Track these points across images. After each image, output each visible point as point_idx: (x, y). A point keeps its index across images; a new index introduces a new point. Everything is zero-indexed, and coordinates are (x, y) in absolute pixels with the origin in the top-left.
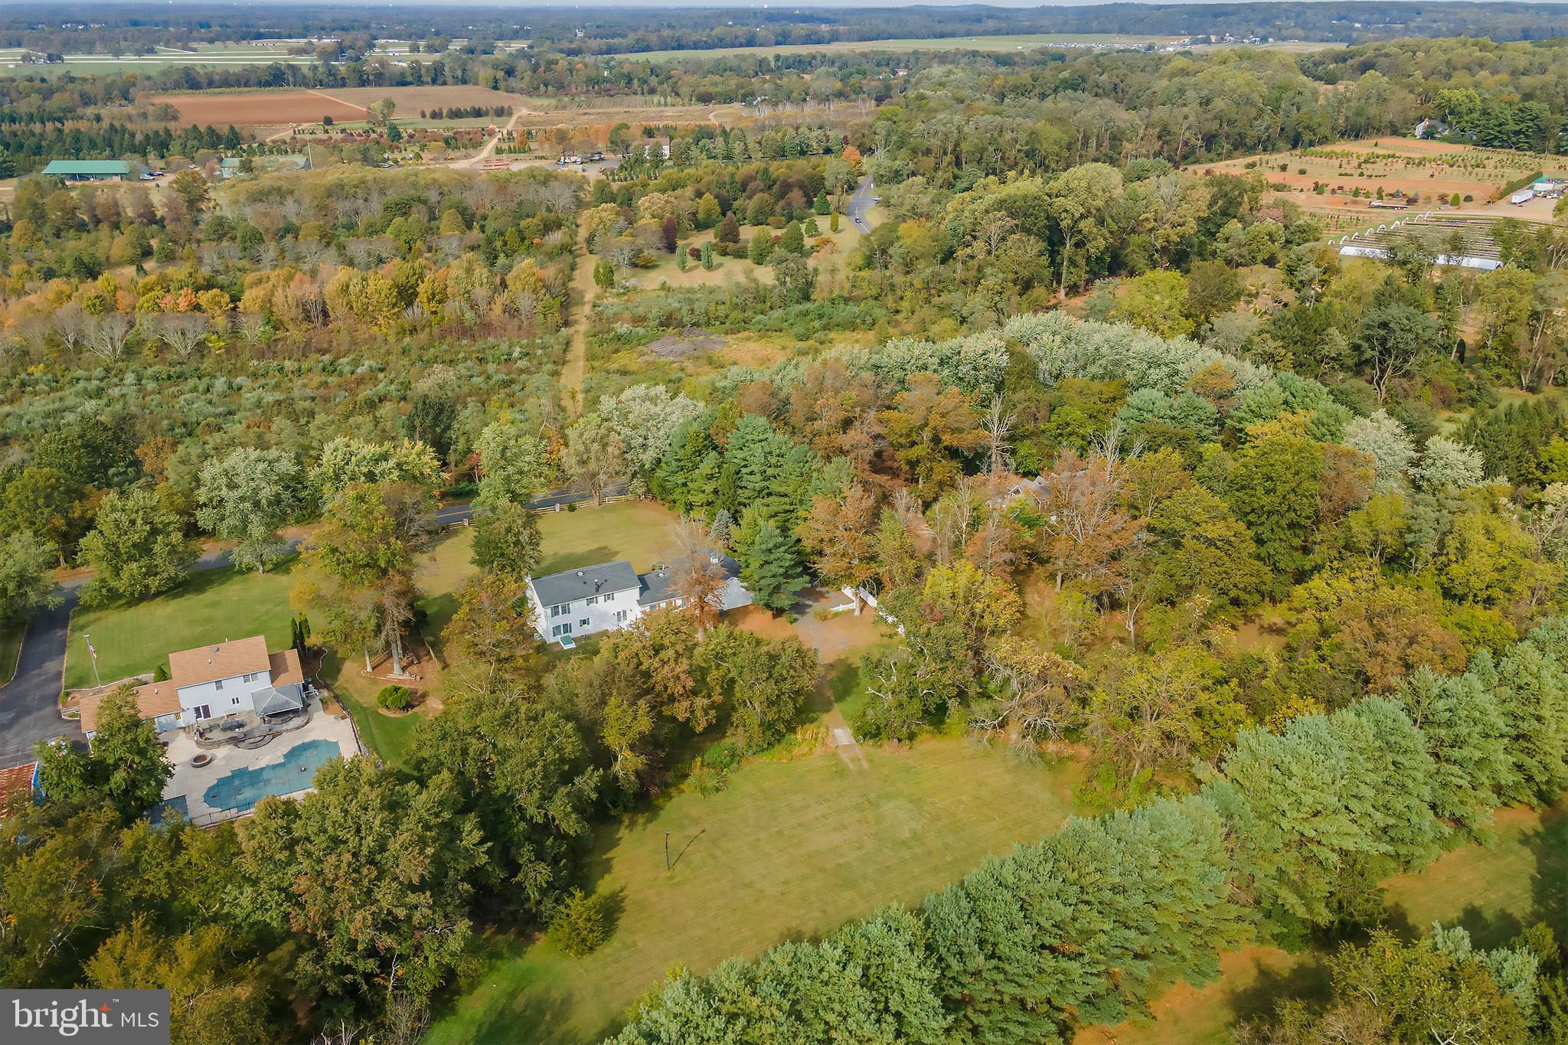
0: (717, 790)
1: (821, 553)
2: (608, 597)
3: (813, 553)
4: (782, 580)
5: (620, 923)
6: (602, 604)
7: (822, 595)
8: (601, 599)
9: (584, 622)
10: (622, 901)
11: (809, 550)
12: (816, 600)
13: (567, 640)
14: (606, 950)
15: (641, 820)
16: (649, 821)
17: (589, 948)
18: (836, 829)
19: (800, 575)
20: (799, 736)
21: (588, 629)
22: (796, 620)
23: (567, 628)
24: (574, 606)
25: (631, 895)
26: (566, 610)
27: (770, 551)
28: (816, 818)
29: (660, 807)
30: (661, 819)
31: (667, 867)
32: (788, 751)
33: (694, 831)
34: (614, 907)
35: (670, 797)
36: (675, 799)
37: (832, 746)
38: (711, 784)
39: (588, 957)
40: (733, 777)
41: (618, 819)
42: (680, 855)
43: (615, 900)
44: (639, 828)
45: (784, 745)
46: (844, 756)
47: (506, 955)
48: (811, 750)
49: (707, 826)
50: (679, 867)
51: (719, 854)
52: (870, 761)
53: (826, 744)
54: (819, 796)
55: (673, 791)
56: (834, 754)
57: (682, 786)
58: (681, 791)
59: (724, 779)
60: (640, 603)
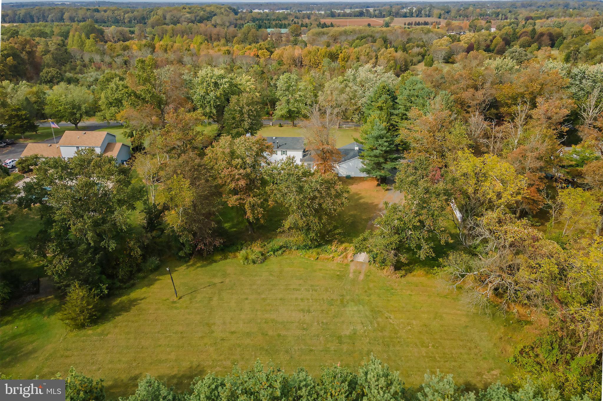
0: (254, 262)
2: (284, 153)
5: (119, 318)
6: (279, 155)
8: (279, 153)
10: (134, 306)
15: (199, 265)
16: (202, 267)
17: (82, 326)
18: (302, 311)
20: (333, 248)
25: (143, 304)
28: (296, 299)
29: (215, 262)
30: (209, 268)
31: (179, 294)
32: (318, 254)
33: (217, 280)
34: (125, 308)
35: (226, 258)
36: (228, 260)
37: (350, 259)
38: (252, 257)
39: (76, 332)
40: (273, 259)
41: (185, 259)
42: (193, 291)
43: (133, 303)
44: (193, 268)
45: (319, 250)
46: (352, 267)
47: (44, 313)
48: (333, 257)
49: (228, 280)
50: (186, 298)
51: (215, 299)
52: (367, 276)
53: (346, 257)
54: (312, 286)
55: (231, 255)
56: (347, 265)
57: (238, 254)
58: (235, 257)
59: (264, 257)
60: (301, 161)
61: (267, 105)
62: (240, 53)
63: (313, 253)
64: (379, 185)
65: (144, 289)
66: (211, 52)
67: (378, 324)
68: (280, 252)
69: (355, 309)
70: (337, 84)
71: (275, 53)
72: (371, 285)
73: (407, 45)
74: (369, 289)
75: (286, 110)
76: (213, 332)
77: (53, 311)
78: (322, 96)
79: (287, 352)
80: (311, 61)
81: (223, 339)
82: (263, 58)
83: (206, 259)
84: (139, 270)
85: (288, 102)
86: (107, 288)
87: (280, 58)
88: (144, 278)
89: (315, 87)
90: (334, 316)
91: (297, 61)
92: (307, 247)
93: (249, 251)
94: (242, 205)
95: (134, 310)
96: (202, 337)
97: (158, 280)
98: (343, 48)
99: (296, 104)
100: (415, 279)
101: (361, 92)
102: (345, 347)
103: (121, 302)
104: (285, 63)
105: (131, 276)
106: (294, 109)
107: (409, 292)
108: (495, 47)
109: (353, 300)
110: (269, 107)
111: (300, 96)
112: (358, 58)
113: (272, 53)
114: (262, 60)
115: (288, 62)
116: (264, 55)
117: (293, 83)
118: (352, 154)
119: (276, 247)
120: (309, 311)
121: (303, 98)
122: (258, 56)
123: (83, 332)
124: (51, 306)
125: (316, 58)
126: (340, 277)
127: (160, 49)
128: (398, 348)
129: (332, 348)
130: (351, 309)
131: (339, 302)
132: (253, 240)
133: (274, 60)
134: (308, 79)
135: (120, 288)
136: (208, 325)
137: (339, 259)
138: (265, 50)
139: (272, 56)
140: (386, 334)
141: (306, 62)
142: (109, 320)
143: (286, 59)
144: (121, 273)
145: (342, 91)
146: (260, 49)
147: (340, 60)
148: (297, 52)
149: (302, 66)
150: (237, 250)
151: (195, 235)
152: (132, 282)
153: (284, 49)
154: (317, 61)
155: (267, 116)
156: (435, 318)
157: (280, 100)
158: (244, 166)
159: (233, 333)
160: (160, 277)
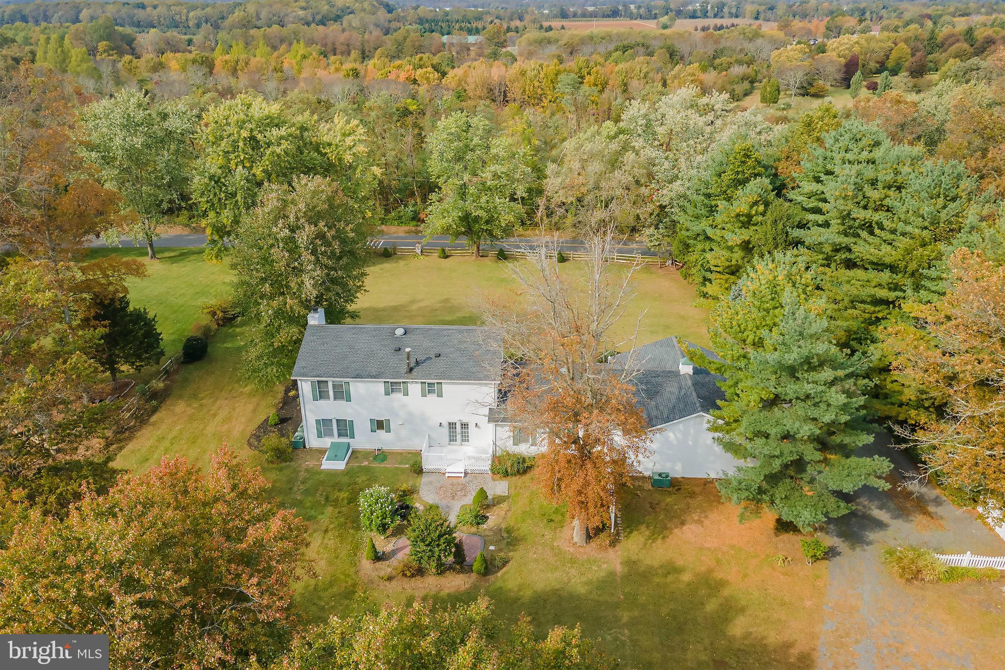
1: (941, 410)
2: (430, 389)
3: (919, 405)
4: (811, 453)
6: (413, 397)
7: (920, 505)
8: (415, 388)
9: (380, 425)
11: (909, 394)
12: (902, 513)
13: (336, 452)
19: (867, 451)
21: (383, 440)
22: (831, 553)
23: (345, 428)
24: (358, 388)
26: (342, 394)
27: (792, 371)
60: (493, 417)
61: (412, 194)
62: (379, 75)
66: (321, 73)
70: (599, 144)
71: (451, 73)
75: (457, 214)
78: (557, 174)
80: (524, 91)
82: (426, 86)
85: (462, 192)
87: (459, 84)
89: (537, 150)
91: (497, 92)
98: (592, 64)
99: (484, 199)
101: (667, 165)
104: (471, 94)
106: (480, 213)
108: (898, 63)
110: (418, 200)
111: (496, 176)
112: (625, 85)
113: (444, 74)
114: (422, 90)
115: (478, 93)
116: (427, 79)
117: (476, 140)
118: (671, 390)
121: (504, 182)
122: (415, 81)
125: (537, 84)
127: (223, 68)
133: (448, 89)
134: (520, 128)
138: (430, 69)
139: (443, 81)
141: (515, 92)
143: (473, 86)
145: (614, 163)
146: (421, 67)
148: (497, 72)
149: (506, 101)
153: (469, 67)
154: (539, 91)
155: (414, 223)
157: (440, 188)
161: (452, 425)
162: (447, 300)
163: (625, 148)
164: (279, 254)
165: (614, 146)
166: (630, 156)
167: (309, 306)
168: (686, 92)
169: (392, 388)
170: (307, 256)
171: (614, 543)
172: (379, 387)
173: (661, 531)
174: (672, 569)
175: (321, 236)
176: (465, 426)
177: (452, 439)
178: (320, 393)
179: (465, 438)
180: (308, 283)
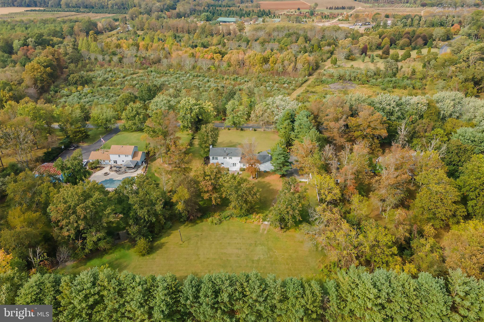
0: (216, 224)
2: (230, 158)
5: (158, 252)
6: (228, 159)
8: (228, 158)
9: (222, 163)
10: (164, 246)
14: (147, 257)
15: (190, 225)
16: (191, 226)
17: (143, 255)
18: (238, 249)
20: (254, 216)
24: (219, 158)
25: (167, 245)
26: (216, 159)
28: (235, 243)
29: (197, 223)
30: (194, 227)
31: (183, 241)
32: (246, 220)
33: (199, 233)
34: (160, 247)
35: (202, 222)
36: (203, 223)
37: (261, 223)
38: (215, 221)
39: (142, 257)
40: (225, 222)
41: (183, 222)
42: (189, 239)
43: (163, 245)
44: (187, 227)
45: (247, 217)
46: (262, 227)
47: (125, 248)
48: (253, 221)
49: (204, 233)
50: (186, 242)
51: (199, 243)
52: (268, 231)
53: (259, 222)
54: (242, 237)
55: (205, 220)
56: (260, 226)
57: (208, 220)
58: (207, 221)
59: (221, 221)
60: (240, 162)
61: (220, 113)
62: (201, 55)
63: (244, 219)
64: (281, 177)
65: (167, 238)
66: (180, 53)
67: (270, 255)
68: (228, 218)
69: (261, 248)
71: (226, 56)
72: (270, 236)
73: (321, 43)
74: (268, 238)
75: (232, 122)
76: (199, 258)
77: (129, 248)
79: (231, 267)
80: (250, 63)
81: (204, 261)
83: (193, 223)
84: (163, 229)
86: (152, 238)
87: (228, 60)
88: (165, 232)
90: (251, 251)
91: (241, 63)
92: (241, 216)
93: (213, 218)
94: (210, 198)
95: (164, 248)
96: (195, 260)
97: (172, 233)
100: (290, 233)
102: (255, 265)
103: (157, 244)
104: (232, 63)
105: (160, 231)
107: (286, 240)
108: (385, 45)
109: (260, 244)
110: (222, 114)
112: (283, 62)
113: (223, 55)
114: (216, 62)
115: (235, 63)
116: (218, 58)
118: (267, 158)
119: (226, 216)
120: (241, 249)
122: (213, 58)
123: (144, 258)
124: (127, 245)
125: (254, 61)
126: (255, 232)
127: (143, 47)
128: (276, 265)
129: (249, 265)
130: (259, 248)
131: (254, 244)
132: (215, 212)
133: (225, 61)
135: (156, 237)
136: (197, 255)
137: (256, 223)
138: (218, 53)
139: (223, 59)
140: (273, 259)
141: (247, 63)
142: (154, 253)
143: (233, 61)
144: (156, 230)
146: (215, 53)
147: (270, 62)
148: (241, 56)
149: (244, 66)
150: (208, 217)
151: (188, 212)
152: (160, 234)
153: (232, 53)
154: (255, 63)
155: (221, 120)
156: (295, 252)
158: (211, 179)
159: (208, 258)
160: (173, 232)
161: (233, 164)
162: (230, 141)
163: (268, 108)
164: (205, 137)
165: (265, 108)
166: (269, 110)
167: (210, 145)
168: (280, 97)
169: (224, 158)
170: (210, 138)
171: (257, 179)
172: (222, 158)
173: (264, 178)
174: (264, 182)
175: (212, 134)
176: (235, 164)
177: (233, 166)
178: (213, 159)
179: (236, 166)
180: (210, 142)
